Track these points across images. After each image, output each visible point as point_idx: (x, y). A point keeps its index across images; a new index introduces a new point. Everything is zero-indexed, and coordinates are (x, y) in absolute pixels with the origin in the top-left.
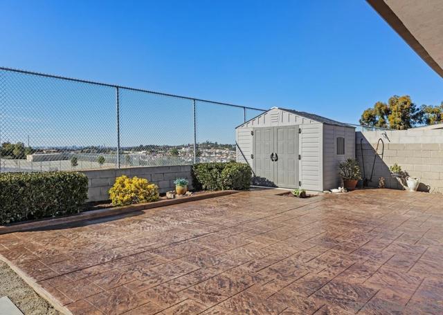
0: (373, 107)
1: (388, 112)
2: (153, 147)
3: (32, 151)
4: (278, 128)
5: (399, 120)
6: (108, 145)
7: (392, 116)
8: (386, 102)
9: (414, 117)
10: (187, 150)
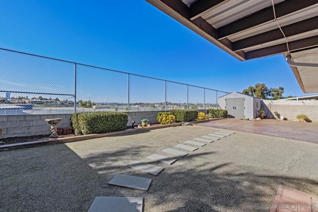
0: (247, 88)
1: (255, 91)
2: (142, 104)
3: (94, 104)
4: (236, 98)
5: (260, 94)
6: (124, 103)
7: (257, 92)
8: (254, 86)
9: (267, 93)
10: (158, 105)
